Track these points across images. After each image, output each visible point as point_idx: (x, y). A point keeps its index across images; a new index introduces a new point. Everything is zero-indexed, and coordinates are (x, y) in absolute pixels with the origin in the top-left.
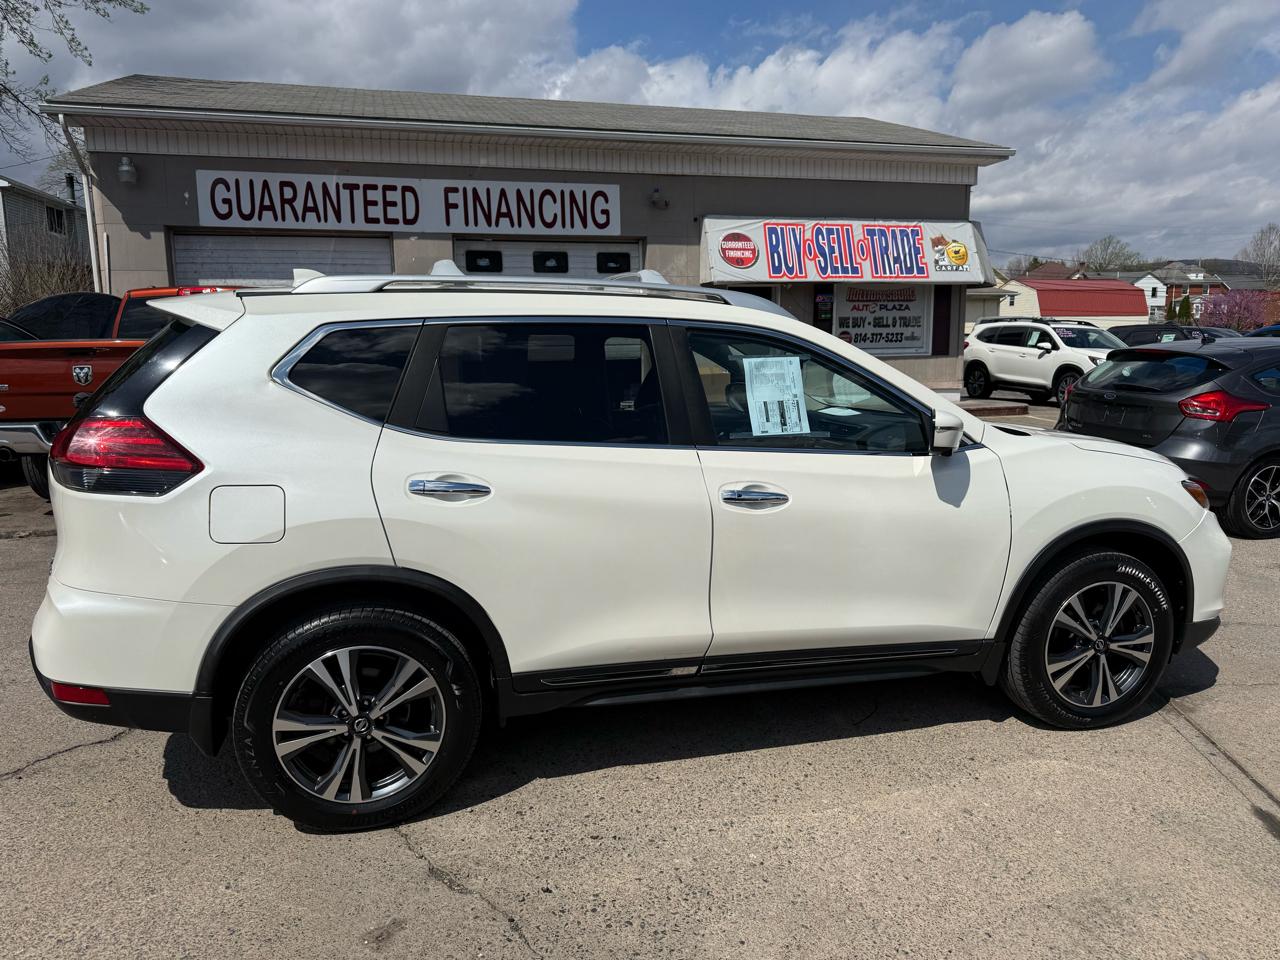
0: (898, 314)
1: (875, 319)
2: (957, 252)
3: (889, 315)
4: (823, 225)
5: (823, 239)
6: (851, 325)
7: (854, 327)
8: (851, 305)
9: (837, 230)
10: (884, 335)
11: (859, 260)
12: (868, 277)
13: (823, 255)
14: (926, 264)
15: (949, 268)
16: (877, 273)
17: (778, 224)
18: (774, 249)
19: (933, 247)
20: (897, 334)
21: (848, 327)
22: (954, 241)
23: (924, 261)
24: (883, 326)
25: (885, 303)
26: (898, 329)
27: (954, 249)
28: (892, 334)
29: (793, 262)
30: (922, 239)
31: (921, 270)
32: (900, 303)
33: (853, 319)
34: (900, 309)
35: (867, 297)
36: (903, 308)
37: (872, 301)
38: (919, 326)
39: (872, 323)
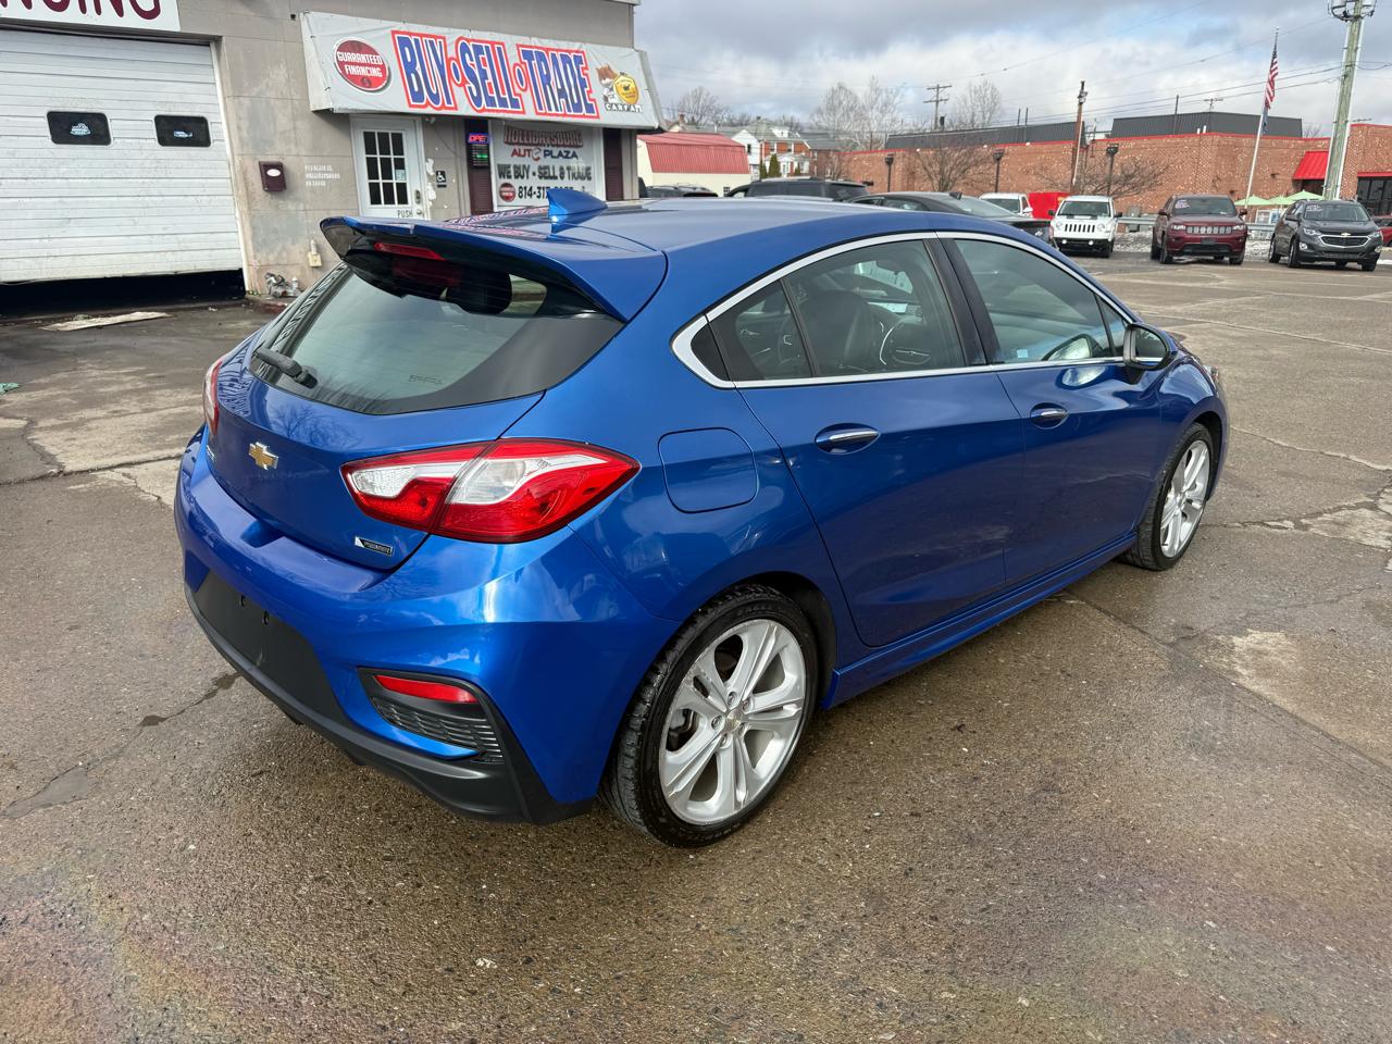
0: (565, 163)
1: (540, 168)
2: (626, 88)
3: (555, 164)
4: (468, 40)
5: (472, 60)
6: (512, 174)
7: (516, 177)
8: (512, 148)
9: (487, 47)
11: (518, 91)
12: (531, 115)
13: (474, 80)
14: (594, 100)
15: (620, 107)
16: (541, 108)
17: (409, 34)
18: (409, 68)
19: (600, 80)
21: (509, 177)
22: (622, 74)
23: (592, 96)
24: (551, 178)
25: (550, 148)
26: (567, 182)
27: (623, 84)
29: (437, 86)
30: (586, 68)
31: (590, 108)
32: (567, 149)
33: (515, 167)
34: (567, 157)
35: (528, 140)
36: (570, 155)
37: (534, 145)
38: (590, 179)
39: (537, 174)
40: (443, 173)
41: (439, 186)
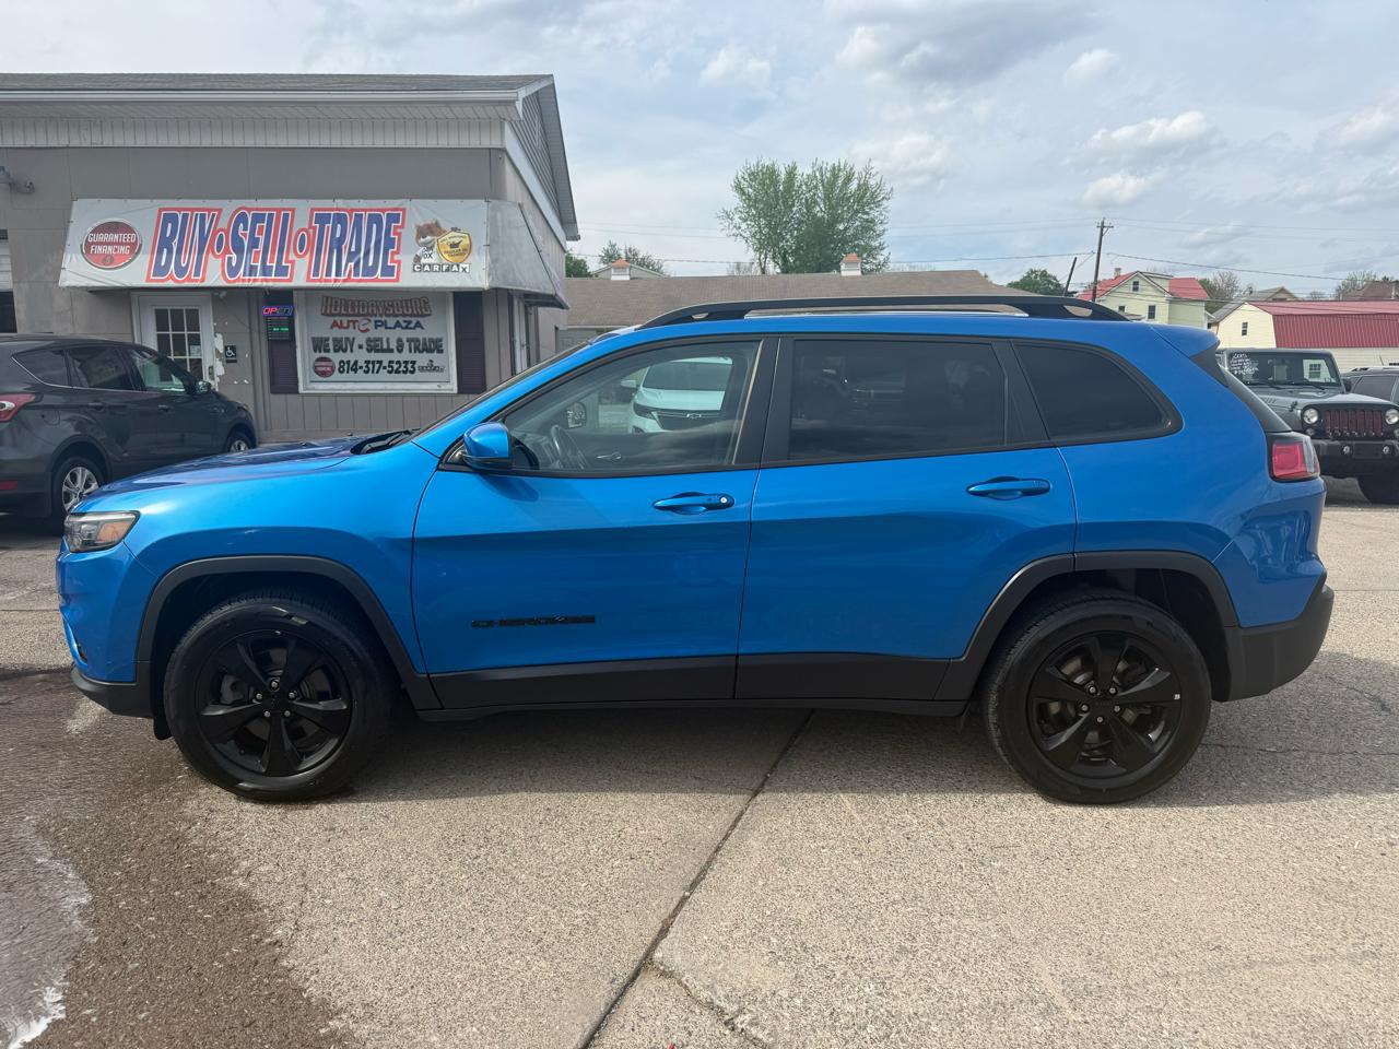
0: (405, 335)
1: (369, 340)
2: (454, 245)
3: (391, 336)
4: (249, 210)
5: (245, 229)
6: (331, 347)
7: (336, 351)
8: (332, 319)
9: (271, 216)
10: (385, 364)
11: (292, 258)
12: (301, 281)
13: (239, 251)
14: (399, 262)
15: (436, 268)
16: (316, 273)
17: (179, 210)
18: (165, 241)
19: (418, 238)
20: (406, 362)
21: (328, 351)
22: (454, 230)
23: (397, 257)
24: (383, 351)
25: (383, 319)
26: (406, 356)
27: (452, 240)
28: (398, 362)
29: (189, 260)
30: (402, 226)
31: (390, 271)
32: (407, 319)
33: (335, 339)
34: (407, 328)
35: (353, 310)
36: (412, 325)
37: (362, 315)
38: (441, 351)
39: (365, 346)
40: (233, 348)
41: (228, 362)
